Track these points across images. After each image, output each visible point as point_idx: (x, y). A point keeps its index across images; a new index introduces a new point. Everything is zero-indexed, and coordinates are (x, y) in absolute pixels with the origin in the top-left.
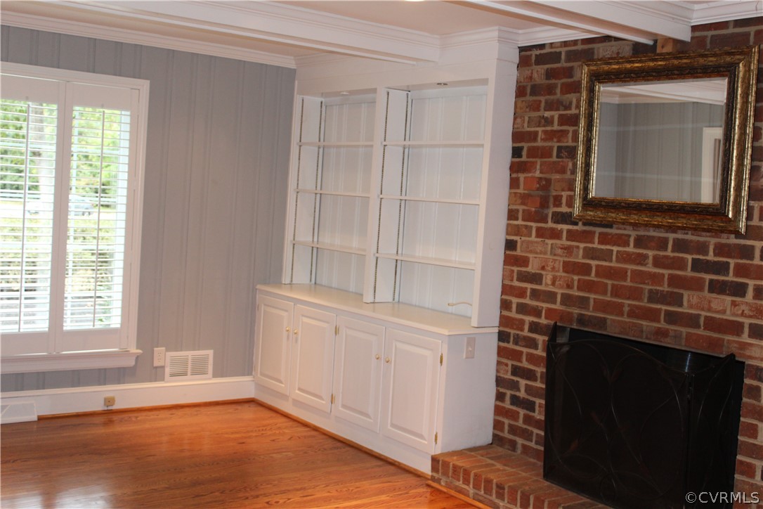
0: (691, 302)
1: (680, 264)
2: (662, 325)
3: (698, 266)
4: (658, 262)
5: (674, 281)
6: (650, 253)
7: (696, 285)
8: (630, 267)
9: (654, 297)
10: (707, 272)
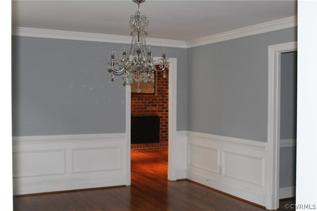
0: (148, 108)
1: (146, 103)
2: (144, 113)
3: (149, 102)
4: (142, 103)
5: (145, 105)
6: (141, 101)
7: (149, 106)
8: (137, 104)
9: (142, 108)
10: (151, 103)
